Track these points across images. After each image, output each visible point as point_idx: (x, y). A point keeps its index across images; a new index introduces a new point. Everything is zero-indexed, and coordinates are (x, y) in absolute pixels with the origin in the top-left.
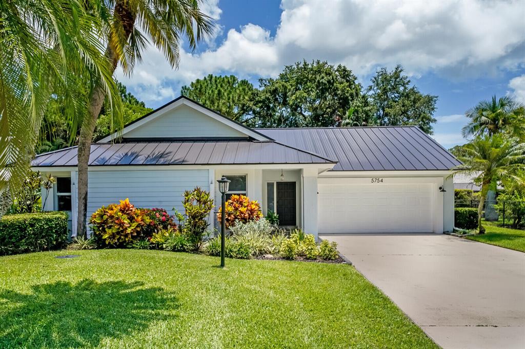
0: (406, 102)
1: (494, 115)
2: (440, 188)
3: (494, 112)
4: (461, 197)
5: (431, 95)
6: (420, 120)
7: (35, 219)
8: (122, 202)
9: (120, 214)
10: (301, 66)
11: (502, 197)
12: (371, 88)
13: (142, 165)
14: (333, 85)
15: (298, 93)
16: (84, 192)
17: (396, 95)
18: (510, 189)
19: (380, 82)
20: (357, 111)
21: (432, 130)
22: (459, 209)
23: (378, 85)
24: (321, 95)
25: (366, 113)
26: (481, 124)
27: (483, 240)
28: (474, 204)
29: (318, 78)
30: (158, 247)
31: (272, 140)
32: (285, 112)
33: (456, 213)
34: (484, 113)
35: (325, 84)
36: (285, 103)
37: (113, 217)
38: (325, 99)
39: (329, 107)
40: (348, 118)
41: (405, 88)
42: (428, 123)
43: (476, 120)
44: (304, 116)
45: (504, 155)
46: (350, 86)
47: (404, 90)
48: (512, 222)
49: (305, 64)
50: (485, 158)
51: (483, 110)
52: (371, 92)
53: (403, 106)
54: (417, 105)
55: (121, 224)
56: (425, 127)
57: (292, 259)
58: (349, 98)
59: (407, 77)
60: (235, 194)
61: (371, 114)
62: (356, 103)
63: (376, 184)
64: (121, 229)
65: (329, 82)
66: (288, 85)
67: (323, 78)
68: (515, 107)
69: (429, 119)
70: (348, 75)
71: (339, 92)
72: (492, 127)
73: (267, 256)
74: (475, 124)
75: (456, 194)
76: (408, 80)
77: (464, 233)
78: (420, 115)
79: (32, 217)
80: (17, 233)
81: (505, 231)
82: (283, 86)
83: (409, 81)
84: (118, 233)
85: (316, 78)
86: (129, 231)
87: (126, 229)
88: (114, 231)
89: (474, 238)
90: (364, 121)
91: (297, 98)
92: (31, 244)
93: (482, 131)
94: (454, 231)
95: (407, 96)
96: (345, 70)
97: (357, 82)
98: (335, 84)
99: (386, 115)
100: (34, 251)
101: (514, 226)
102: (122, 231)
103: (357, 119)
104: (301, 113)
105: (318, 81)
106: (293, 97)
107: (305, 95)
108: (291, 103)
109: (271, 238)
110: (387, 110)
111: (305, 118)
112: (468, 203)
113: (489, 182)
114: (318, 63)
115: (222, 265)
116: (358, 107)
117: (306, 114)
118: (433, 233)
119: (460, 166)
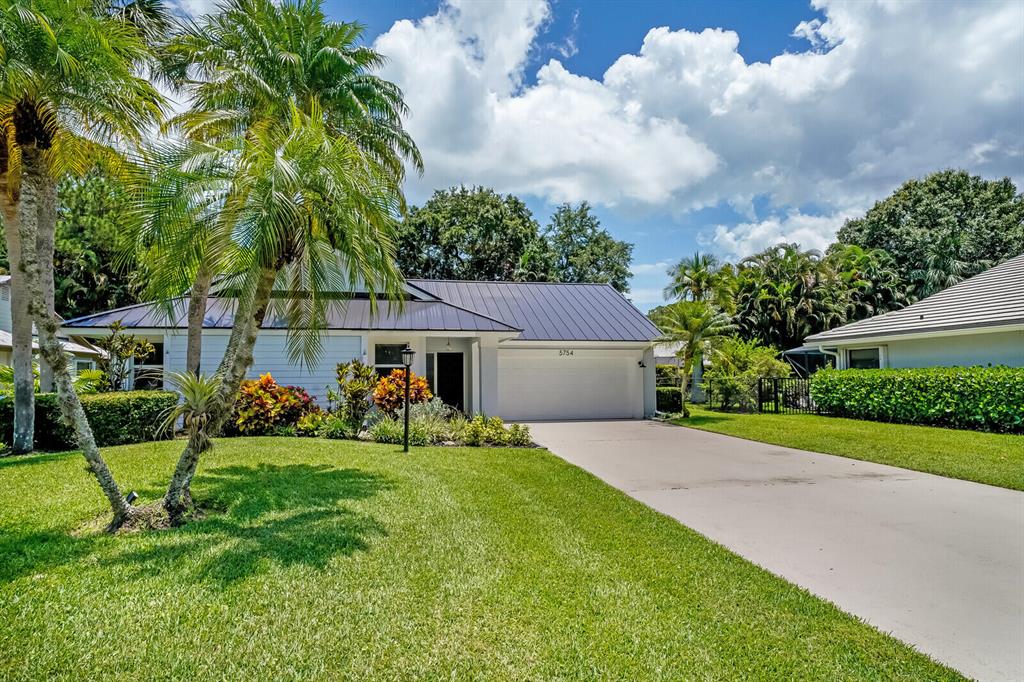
0: (596, 250)
1: (697, 275)
2: (640, 363)
3: (697, 272)
4: (666, 374)
5: (626, 242)
6: (613, 273)
7: (141, 399)
8: (263, 378)
9: (261, 392)
10: (458, 192)
11: (708, 374)
12: (550, 228)
13: (271, 328)
14: (501, 222)
15: (453, 229)
16: (197, 364)
17: (583, 239)
18: (717, 365)
19: (562, 220)
20: (533, 258)
21: (627, 287)
22: (661, 389)
23: (559, 224)
24: (486, 234)
25: (546, 261)
26: (684, 285)
27: (686, 424)
28: (678, 382)
29: (482, 211)
30: (308, 433)
31: (438, 300)
32: (434, 252)
33: (658, 392)
34: (687, 272)
35: (491, 220)
36: (435, 241)
37: (252, 396)
38: (491, 239)
39: (496, 250)
40: (523, 266)
41: (594, 231)
42: (623, 278)
43: (678, 280)
44: (459, 259)
45: (706, 325)
46: (523, 224)
47: (593, 233)
48: (719, 405)
49: (463, 190)
50: (686, 328)
51: (686, 268)
52: (551, 234)
53: (592, 254)
54: (609, 254)
55: (262, 405)
56: (620, 283)
57: (478, 446)
58: (523, 240)
59: (595, 218)
60: (397, 368)
61: (551, 263)
62: (531, 247)
63: (565, 357)
64: (262, 411)
65: (496, 217)
66: (439, 217)
67: (488, 211)
68: (719, 267)
69: (624, 273)
70: (521, 209)
71: (509, 231)
72: (695, 289)
73: (446, 443)
74: (678, 284)
75: (659, 371)
76: (597, 220)
77: (667, 417)
78: (613, 266)
79: (137, 396)
80: (117, 417)
81: (712, 414)
82: (433, 218)
83: (599, 223)
84: (256, 416)
85: (478, 210)
86: (273, 413)
87: (268, 411)
88: (251, 415)
89: (676, 423)
90: (543, 271)
91: (452, 236)
92: (135, 432)
93: (686, 293)
94: (656, 415)
95: (597, 242)
96: (516, 202)
97: (532, 219)
98: (504, 221)
99: (571, 264)
100: (138, 442)
101: (723, 409)
102: (262, 414)
103: (534, 268)
104: (456, 256)
105: (482, 216)
106: (447, 235)
107: (464, 231)
108: (444, 242)
109: (449, 422)
110: (572, 259)
111: (463, 263)
112: (673, 382)
113: (691, 356)
114: (481, 190)
115: (406, 450)
116: (535, 252)
117: (464, 256)
118: (633, 418)
119: (661, 337)
